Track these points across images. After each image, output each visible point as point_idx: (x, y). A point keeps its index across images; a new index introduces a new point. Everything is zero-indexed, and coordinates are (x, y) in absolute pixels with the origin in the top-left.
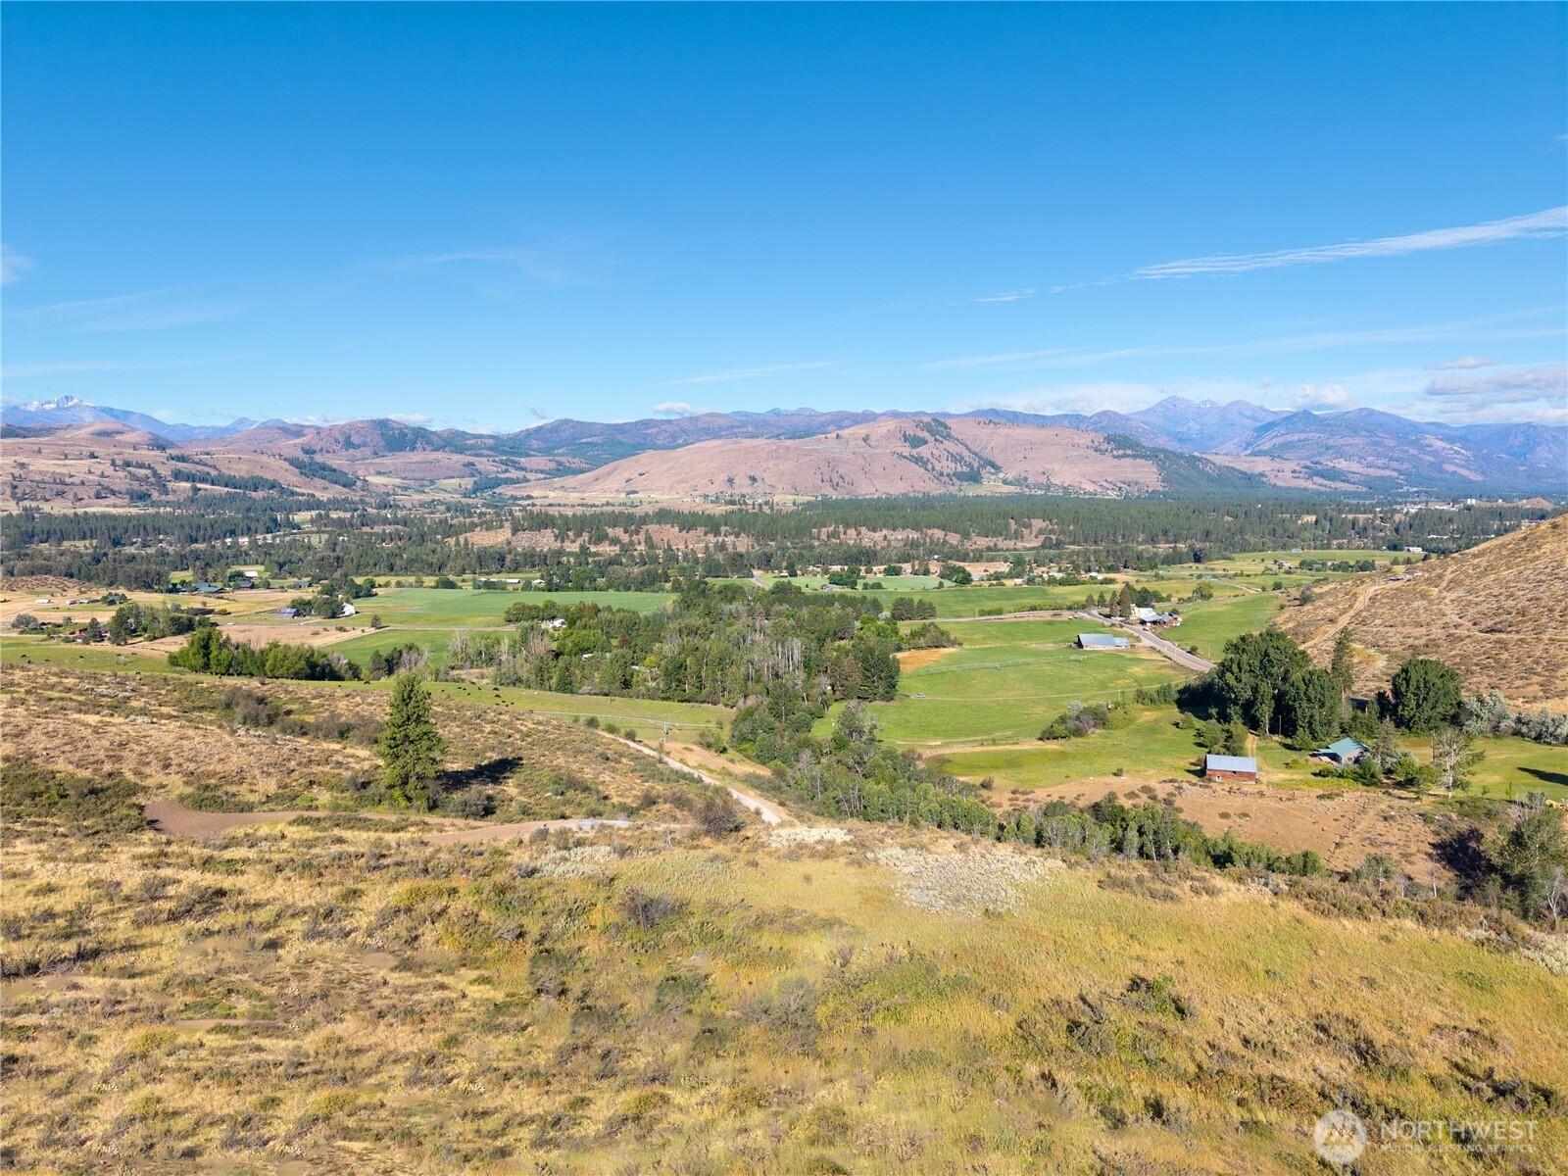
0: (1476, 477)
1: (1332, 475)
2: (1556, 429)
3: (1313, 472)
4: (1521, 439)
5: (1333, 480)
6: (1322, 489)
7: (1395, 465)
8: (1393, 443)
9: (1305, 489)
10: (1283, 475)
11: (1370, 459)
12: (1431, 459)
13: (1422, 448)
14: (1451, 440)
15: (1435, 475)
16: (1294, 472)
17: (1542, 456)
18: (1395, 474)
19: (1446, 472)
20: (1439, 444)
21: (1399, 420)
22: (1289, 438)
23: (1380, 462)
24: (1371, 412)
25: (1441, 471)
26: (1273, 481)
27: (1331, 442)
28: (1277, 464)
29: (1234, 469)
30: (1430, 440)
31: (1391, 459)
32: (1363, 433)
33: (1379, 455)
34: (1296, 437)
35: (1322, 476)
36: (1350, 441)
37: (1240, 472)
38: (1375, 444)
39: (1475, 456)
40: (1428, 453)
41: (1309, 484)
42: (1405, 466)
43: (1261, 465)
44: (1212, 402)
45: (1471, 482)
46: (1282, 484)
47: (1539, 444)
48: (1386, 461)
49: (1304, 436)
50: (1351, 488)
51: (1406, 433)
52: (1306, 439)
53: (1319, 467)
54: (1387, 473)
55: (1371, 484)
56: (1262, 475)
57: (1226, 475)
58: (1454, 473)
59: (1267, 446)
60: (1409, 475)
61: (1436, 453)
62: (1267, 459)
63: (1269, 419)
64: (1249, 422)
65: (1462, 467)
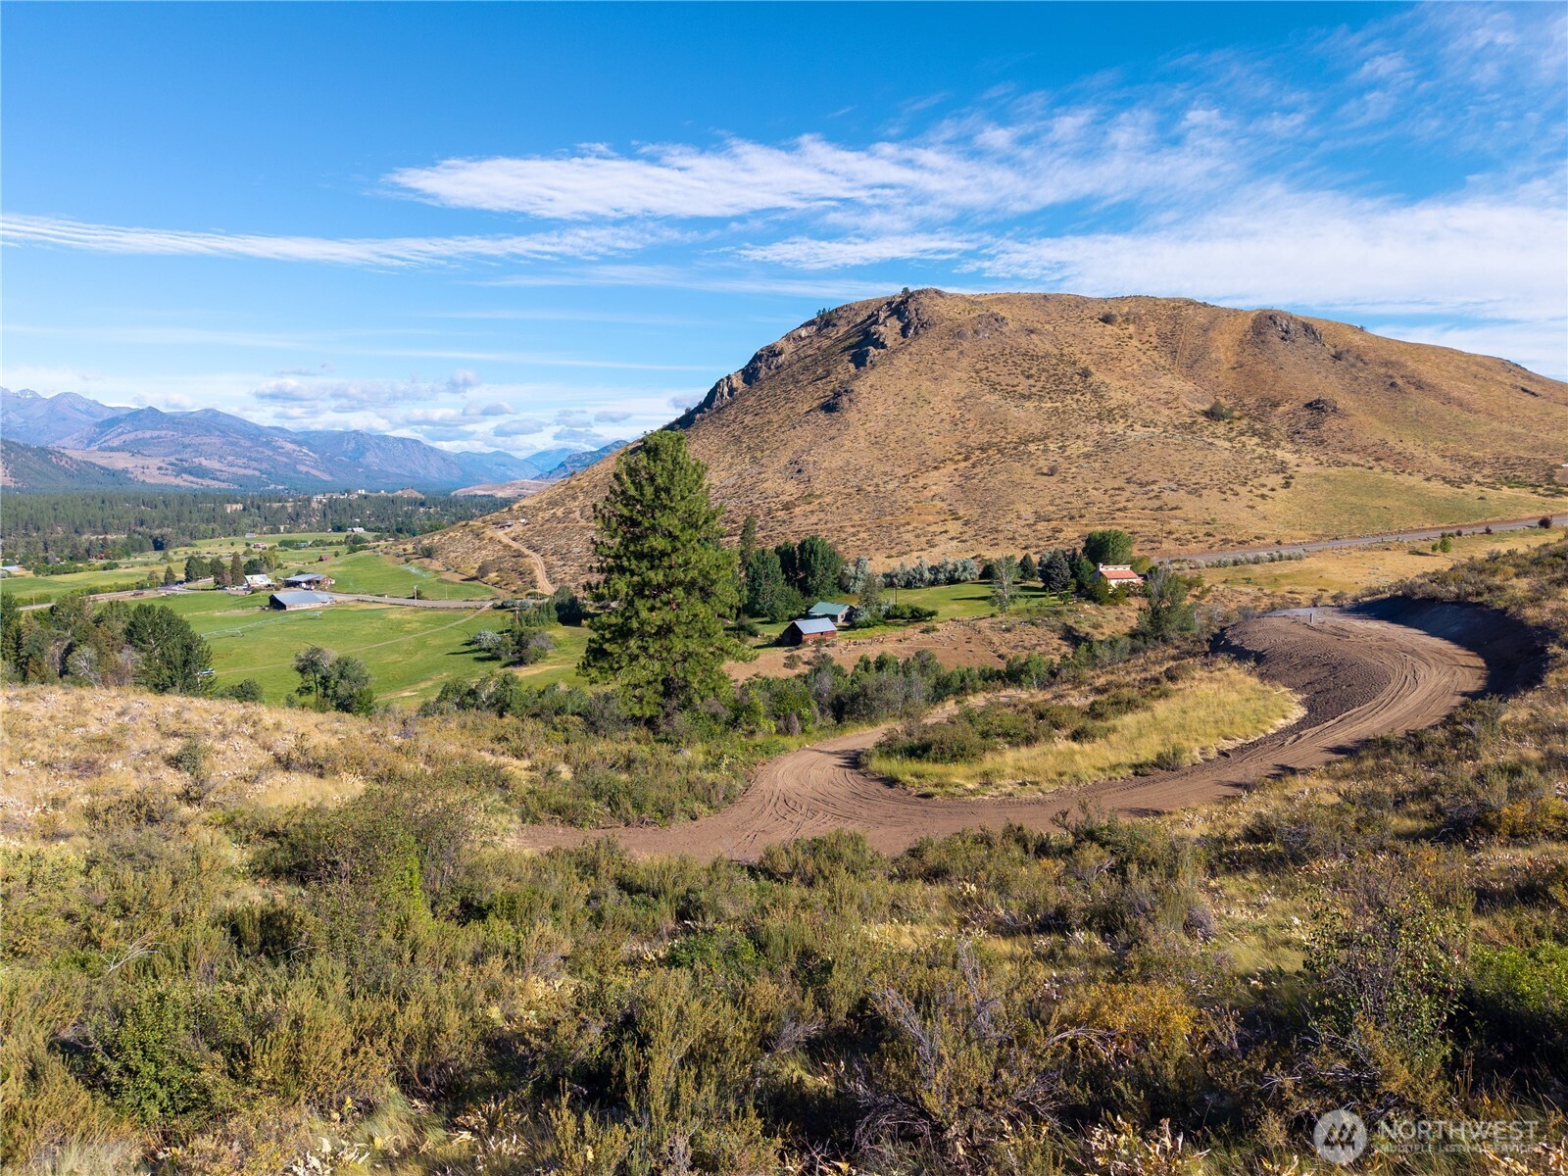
0: (326, 477)
1: (200, 472)
2: (378, 437)
3: (181, 471)
4: (352, 445)
5: (202, 478)
6: (195, 486)
7: (254, 464)
8: (248, 444)
9: (178, 486)
10: (150, 471)
11: (230, 458)
12: (285, 460)
13: (275, 449)
14: (300, 444)
15: (292, 474)
16: (160, 468)
17: (372, 459)
18: (257, 473)
19: (301, 472)
20: (289, 446)
21: (244, 423)
22: (140, 434)
23: (240, 462)
24: (217, 414)
25: (295, 471)
26: (141, 478)
27: (187, 441)
28: (140, 461)
29: (95, 465)
30: (281, 442)
31: (250, 459)
32: (217, 433)
33: (237, 455)
34: (148, 434)
35: (191, 473)
36: (206, 440)
37: (102, 468)
38: (232, 444)
39: (321, 458)
40: (281, 454)
41: (178, 481)
42: (264, 466)
43: (121, 462)
44: (33, 392)
45: (325, 481)
46: (152, 481)
47: (368, 450)
48: (245, 460)
49: (157, 433)
50: (224, 485)
51: (258, 436)
52: (158, 437)
53: (186, 465)
54: (249, 472)
55: (238, 480)
56: (125, 471)
57: (85, 470)
58: (307, 473)
59: (116, 443)
60: (270, 474)
61: (288, 455)
62: (126, 455)
63: (107, 415)
64: (84, 417)
65: (313, 468)
